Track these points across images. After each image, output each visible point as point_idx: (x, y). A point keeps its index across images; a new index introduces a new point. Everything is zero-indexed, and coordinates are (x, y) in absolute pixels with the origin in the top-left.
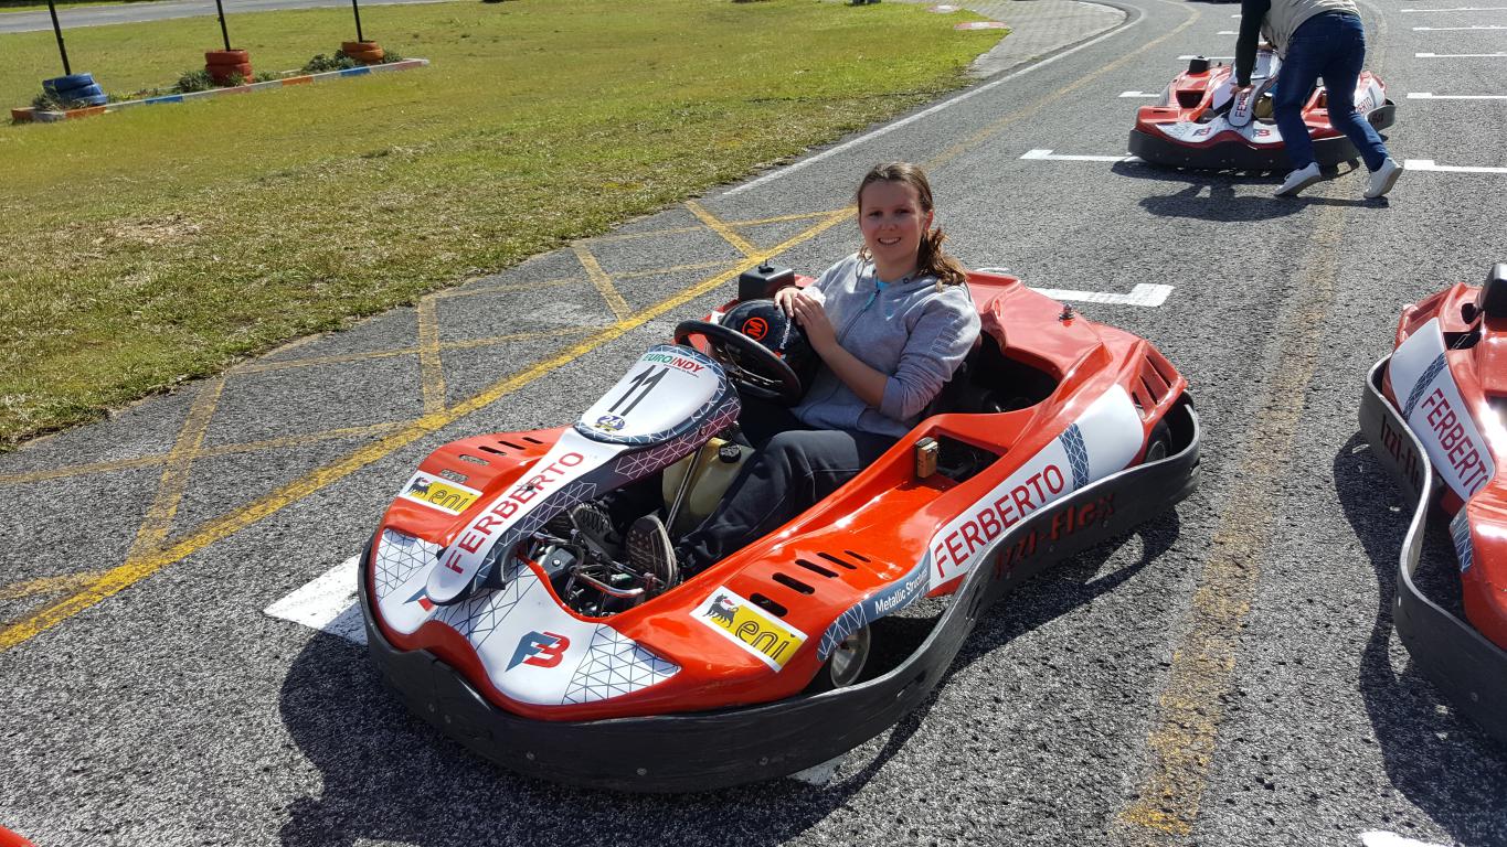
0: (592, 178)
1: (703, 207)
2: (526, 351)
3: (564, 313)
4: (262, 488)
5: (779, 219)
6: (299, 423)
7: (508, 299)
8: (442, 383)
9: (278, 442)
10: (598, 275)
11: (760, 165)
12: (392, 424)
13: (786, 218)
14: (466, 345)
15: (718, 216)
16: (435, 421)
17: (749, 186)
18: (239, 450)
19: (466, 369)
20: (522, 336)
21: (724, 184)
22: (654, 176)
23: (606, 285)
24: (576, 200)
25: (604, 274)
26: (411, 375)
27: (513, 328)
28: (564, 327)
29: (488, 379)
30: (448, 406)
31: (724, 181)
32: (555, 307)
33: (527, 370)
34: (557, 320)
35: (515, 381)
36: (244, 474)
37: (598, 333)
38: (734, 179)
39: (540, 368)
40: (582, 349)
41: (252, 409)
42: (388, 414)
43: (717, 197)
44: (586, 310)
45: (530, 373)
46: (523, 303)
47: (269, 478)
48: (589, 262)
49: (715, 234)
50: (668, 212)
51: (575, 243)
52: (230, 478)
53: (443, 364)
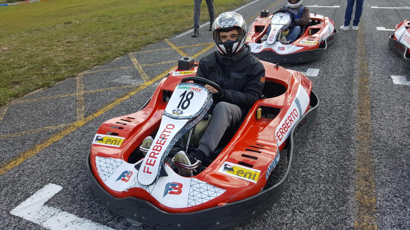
0: (135, 31)
1: (170, 41)
2: (113, 94)
3: (126, 79)
4: (16, 153)
5: (194, 45)
6: (32, 125)
7: (108, 74)
8: (83, 107)
9: (24, 133)
10: (137, 65)
11: (187, 27)
12: (65, 125)
13: (196, 45)
14: (92, 92)
15: (175, 44)
16: (80, 123)
17: (184, 34)
18: (9, 136)
19: (92, 101)
20: (112, 88)
21: (176, 33)
22: (154, 31)
23: (140, 69)
24: (130, 39)
25: (139, 65)
26: (73, 104)
27: (108, 85)
28: (126, 84)
29: (100, 105)
30: (85, 117)
31: (177, 33)
32: (123, 77)
33: (114, 102)
34: (124, 82)
35: (109, 106)
36: (10, 148)
37: (138, 87)
38: (180, 32)
39: (118, 101)
40: (133, 93)
41: (16, 119)
42: (64, 120)
43: (174, 38)
44: (133, 78)
45: (115, 103)
46: (112, 76)
47: (19, 149)
48: (134, 60)
49: (175, 51)
50: (159, 43)
51: (130, 54)
52: (4, 149)
53: (84, 100)
